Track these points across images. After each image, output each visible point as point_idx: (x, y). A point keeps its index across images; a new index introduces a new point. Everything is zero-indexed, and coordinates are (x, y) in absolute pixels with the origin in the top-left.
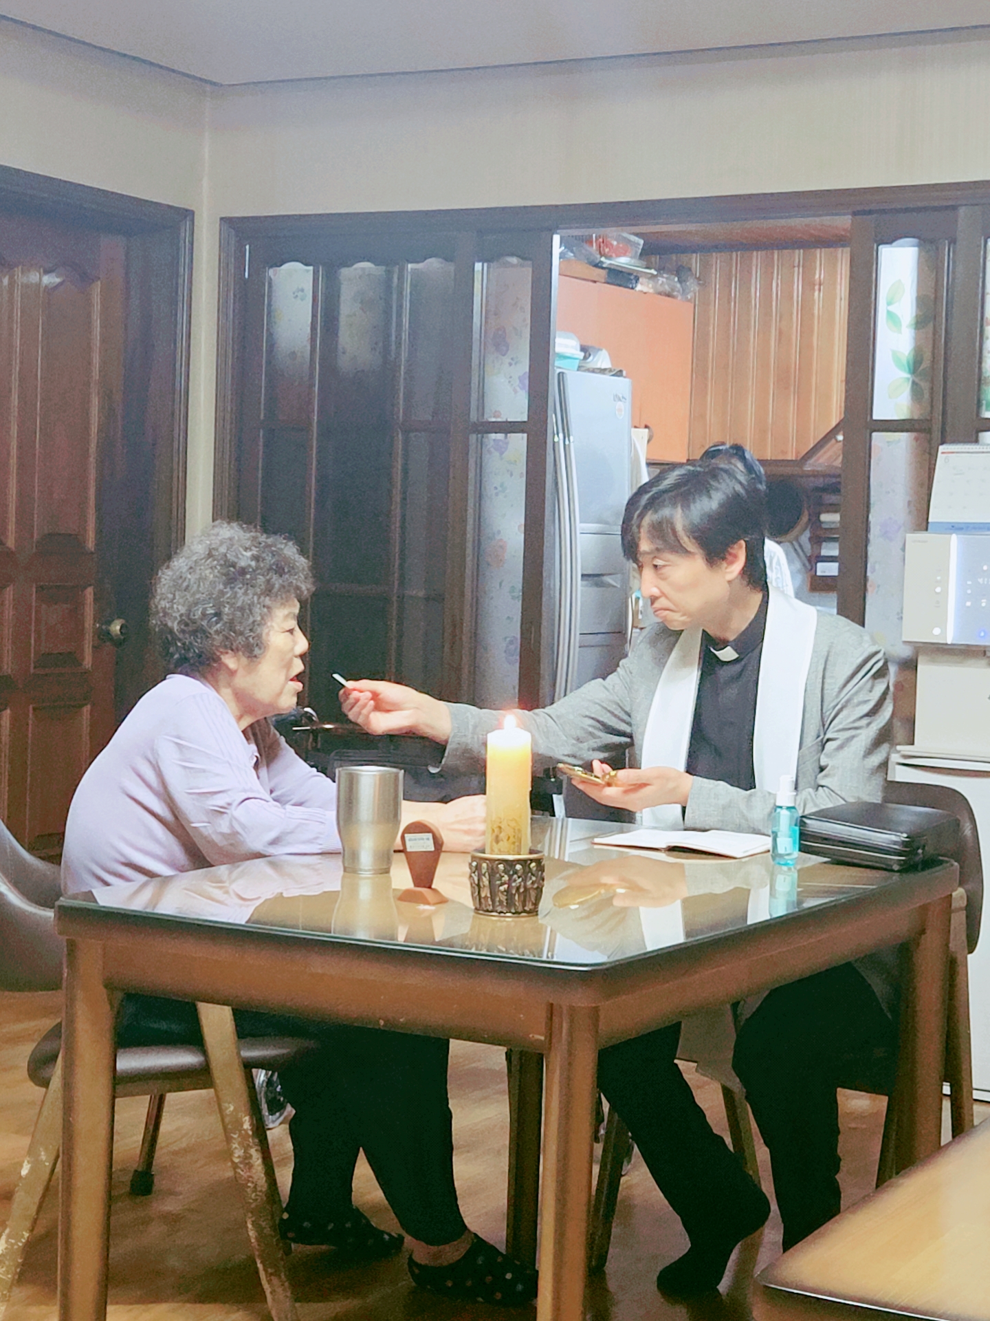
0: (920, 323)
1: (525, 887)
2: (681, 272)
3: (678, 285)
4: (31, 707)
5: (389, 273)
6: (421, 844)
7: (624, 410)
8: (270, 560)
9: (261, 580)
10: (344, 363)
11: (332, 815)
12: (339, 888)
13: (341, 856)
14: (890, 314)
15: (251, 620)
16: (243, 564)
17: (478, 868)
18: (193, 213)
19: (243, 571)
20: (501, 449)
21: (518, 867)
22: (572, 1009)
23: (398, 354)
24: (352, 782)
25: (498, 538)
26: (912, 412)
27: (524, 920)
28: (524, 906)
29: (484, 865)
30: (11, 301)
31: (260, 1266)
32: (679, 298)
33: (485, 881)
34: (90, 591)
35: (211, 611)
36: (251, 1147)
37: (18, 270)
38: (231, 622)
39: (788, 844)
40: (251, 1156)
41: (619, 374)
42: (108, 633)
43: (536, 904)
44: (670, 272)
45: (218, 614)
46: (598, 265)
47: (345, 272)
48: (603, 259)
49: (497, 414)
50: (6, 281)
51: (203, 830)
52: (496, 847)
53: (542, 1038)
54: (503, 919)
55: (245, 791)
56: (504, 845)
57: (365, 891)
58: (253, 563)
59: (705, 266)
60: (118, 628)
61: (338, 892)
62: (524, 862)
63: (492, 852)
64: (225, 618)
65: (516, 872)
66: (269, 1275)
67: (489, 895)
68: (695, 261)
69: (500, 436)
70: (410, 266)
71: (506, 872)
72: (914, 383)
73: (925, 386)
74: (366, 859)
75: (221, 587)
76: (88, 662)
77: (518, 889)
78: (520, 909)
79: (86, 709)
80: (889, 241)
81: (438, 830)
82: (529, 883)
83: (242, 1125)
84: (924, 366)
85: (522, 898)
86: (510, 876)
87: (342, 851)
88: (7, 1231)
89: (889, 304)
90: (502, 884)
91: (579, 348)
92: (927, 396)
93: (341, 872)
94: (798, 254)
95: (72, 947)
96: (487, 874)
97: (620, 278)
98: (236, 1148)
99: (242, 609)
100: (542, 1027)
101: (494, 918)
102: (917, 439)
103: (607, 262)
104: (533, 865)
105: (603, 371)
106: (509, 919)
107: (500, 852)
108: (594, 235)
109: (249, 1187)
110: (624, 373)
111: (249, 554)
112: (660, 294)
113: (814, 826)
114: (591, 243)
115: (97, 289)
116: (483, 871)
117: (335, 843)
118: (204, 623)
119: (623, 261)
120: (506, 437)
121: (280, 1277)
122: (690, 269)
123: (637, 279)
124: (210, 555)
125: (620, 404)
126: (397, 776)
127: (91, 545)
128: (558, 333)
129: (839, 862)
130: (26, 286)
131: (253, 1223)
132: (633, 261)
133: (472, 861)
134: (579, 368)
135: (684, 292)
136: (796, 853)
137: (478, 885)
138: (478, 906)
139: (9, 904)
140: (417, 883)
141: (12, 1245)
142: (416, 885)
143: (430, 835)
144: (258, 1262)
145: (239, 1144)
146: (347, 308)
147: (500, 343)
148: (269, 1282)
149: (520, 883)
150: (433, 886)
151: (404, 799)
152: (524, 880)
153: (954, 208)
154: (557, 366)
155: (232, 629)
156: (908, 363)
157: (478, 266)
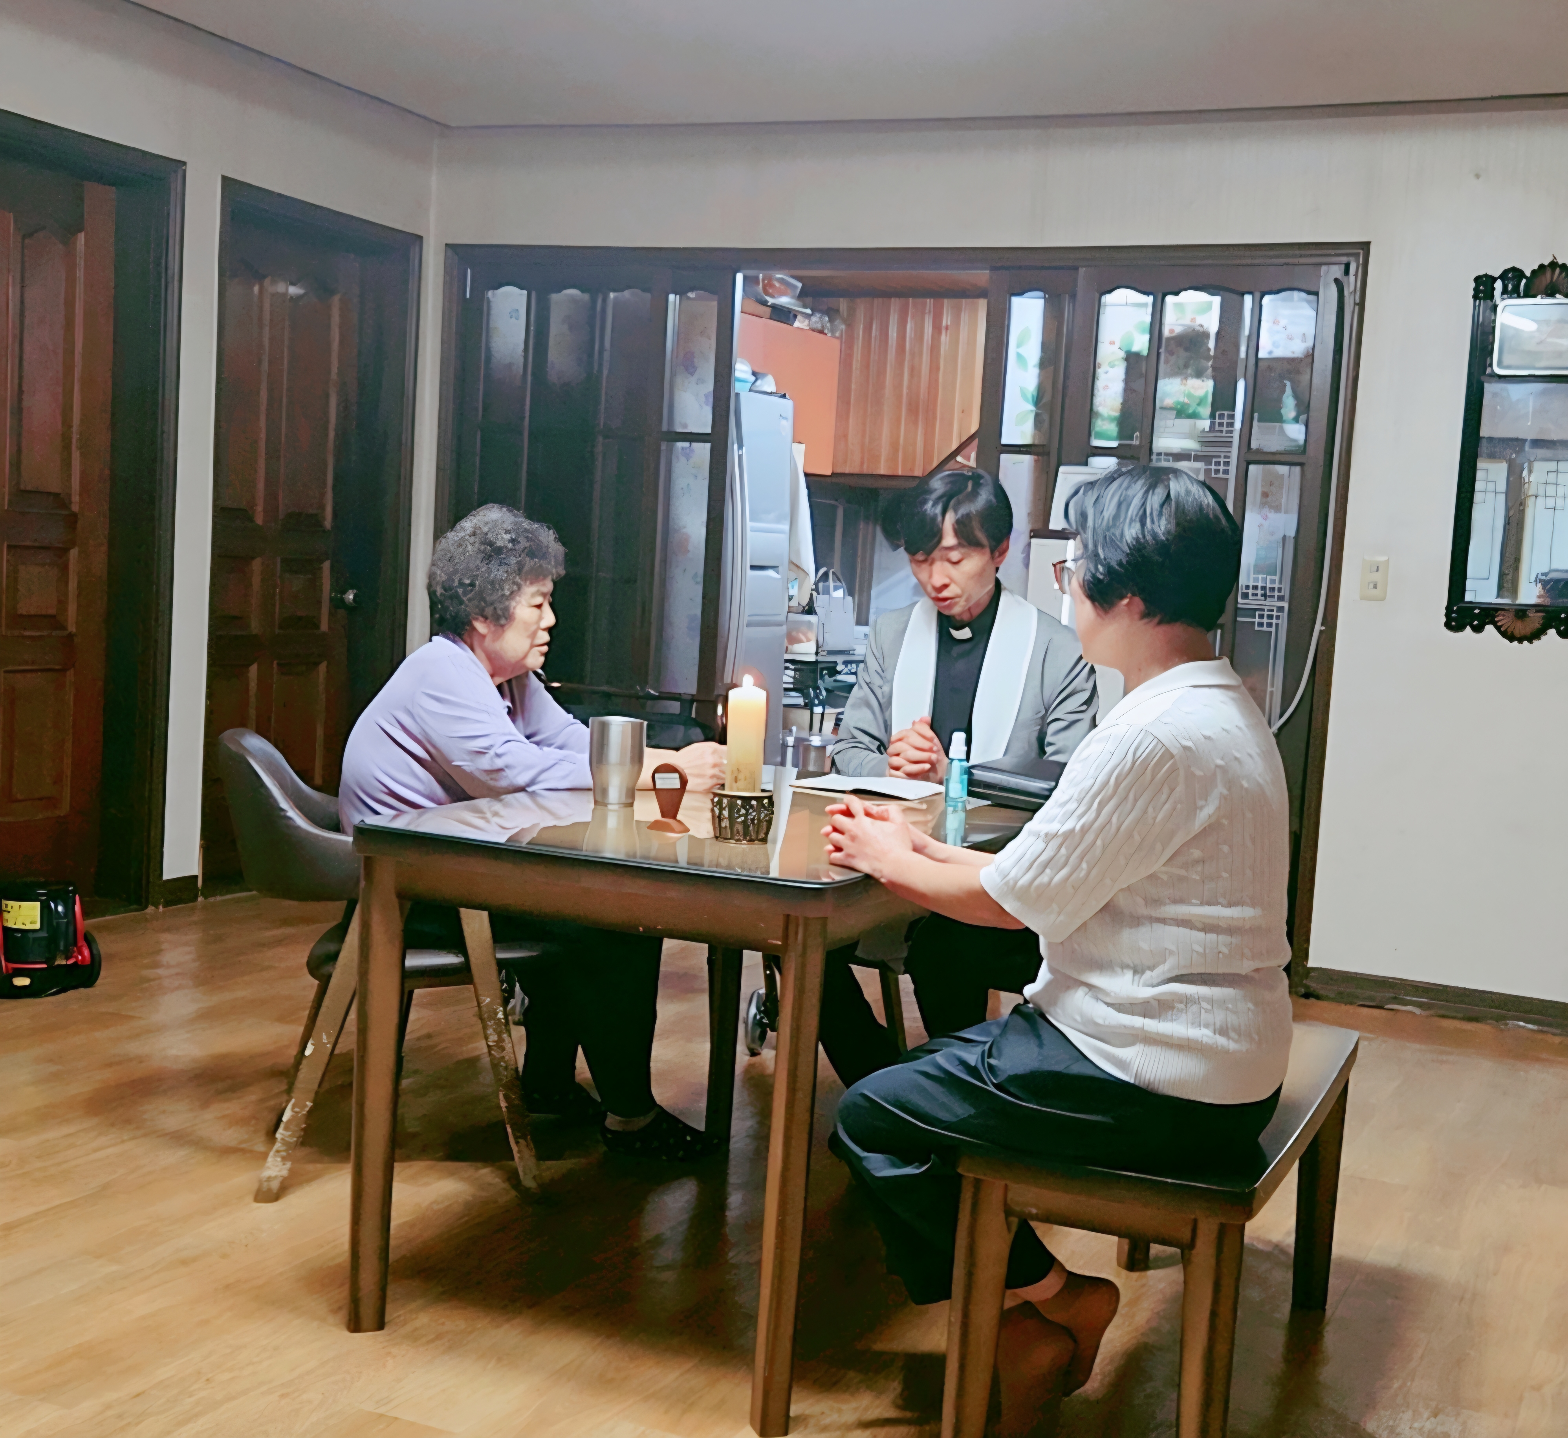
0: (1043, 364)
1: (759, 819)
2: (832, 313)
3: (828, 325)
4: (275, 662)
5: (594, 301)
6: (670, 782)
7: (787, 427)
8: (523, 543)
9: (513, 560)
10: (553, 376)
11: (585, 757)
12: (588, 818)
13: (591, 793)
14: (1019, 356)
15: (500, 593)
16: (499, 543)
17: (720, 803)
18: (420, 238)
19: (499, 550)
20: (688, 455)
21: (754, 803)
22: (807, 920)
23: (600, 370)
24: (604, 729)
25: (683, 531)
26: (1034, 437)
27: (757, 847)
28: (757, 833)
29: (725, 801)
30: (261, 308)
31: (509, 1130)
32: (829, 335)
33: (726, 813)
34: (327, 565)
35: (468, 582)
36: (504, 1033)
37: (267, 282)
38: (481, 592)
39: (957, 787)
40: (503, 1041)
41: (784, 396)
42: (342, 600)
43: (767, 834)
44: (820, 311)
45: (472, 585)
46: (764, 303)
47: (554, 297)
48: (768, 298)
49: (685, 426)
50: (256, 289)
51: (464, 768)
52: (735, 785)
53: (780, 943)
54: (738, 845)
55: (504, 734)
56: (741, 784)
57: (612, 821)
58: (510, 545)
59: (852, 311)
60: (351, 597)
61: (587, 824)
62: (759, 799)
63: (731, 790)
64: (476, 589)
65: (752, 807)
66: (516, 1138)
67: (728, 825)
68: (843, 305)
69: (687, 444)
70: (612, 295)
71: (743, 806)
72: (1037, 415)
73: (1046, 417)
74: (614, 794)
75: (478, 562)
76: (324, 627)
77: (753, 820)
78: (754, 837)
79: (323, 667)
80: (1020, 294)
81: (683, 770)
82: (762, 816)
83: (497, 1013)
84: (1045, 400)
85: (756, 830)
86: (747, 811)
87: (593, 788)
88: (293, 1101)
89: (1018, 346)
90: (740, 816)
91: (750, 372)
92: (1046, 424)
93: (592, 806)
94: (930, 302)
95: (369, 863)
96: (727, 809)
97: (782, 315)
98: (491, 1034)
99: (492, 583)
100: (780, 932)
101: (732, 844)
102: (1036, 461)
103: (771, 301)
104: (766, 801)
105: (771, 394)
106: (744, 846)
107: (739, 790)
108: (761, 276)
109: (501, 1066)
110: (787, 396)
111: (508, 537)
112: (813, 330)
113: (978, 774)
114: (757, 283)
115: (336, 299)
116: (724, 805)
117: (588, 781)
118: (460, 591)
119: (784, 300)
120: (690, 444)
121: (526, 1140)
122: (838, 311)
123: (795, 316)
124: (474, 534)
125: (784, 422)
126: (642, 724)
127: (328, 523)
128: (738, 360)
129: (999, 804)
130: (273, 295)
131: (505, 1096)
132: (793, 301)
133: (714, 797)
134: (750, 390)
135: (833, 331)
136: (965, 798)
137: (719, 817)
138: (718, 835)
139: (298, 828)
140: (664, 815)
141: (297, 1113)
142: (663, 815)
143: (677, 775)
144: (508, 1126)
145: (494, 1030)
146: (557, 329)
147: (689, 366)
148: (517, 1143)
149: (755, 816)
150: (679, 817)
151: (647, 746)
152: (759, 814)
153: (1076, 269)
154: (737, 387)
155: (483, 599)
156: (1033, 396)
157: (671, 297)
